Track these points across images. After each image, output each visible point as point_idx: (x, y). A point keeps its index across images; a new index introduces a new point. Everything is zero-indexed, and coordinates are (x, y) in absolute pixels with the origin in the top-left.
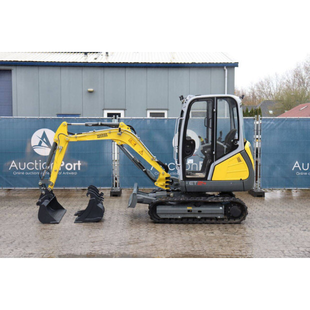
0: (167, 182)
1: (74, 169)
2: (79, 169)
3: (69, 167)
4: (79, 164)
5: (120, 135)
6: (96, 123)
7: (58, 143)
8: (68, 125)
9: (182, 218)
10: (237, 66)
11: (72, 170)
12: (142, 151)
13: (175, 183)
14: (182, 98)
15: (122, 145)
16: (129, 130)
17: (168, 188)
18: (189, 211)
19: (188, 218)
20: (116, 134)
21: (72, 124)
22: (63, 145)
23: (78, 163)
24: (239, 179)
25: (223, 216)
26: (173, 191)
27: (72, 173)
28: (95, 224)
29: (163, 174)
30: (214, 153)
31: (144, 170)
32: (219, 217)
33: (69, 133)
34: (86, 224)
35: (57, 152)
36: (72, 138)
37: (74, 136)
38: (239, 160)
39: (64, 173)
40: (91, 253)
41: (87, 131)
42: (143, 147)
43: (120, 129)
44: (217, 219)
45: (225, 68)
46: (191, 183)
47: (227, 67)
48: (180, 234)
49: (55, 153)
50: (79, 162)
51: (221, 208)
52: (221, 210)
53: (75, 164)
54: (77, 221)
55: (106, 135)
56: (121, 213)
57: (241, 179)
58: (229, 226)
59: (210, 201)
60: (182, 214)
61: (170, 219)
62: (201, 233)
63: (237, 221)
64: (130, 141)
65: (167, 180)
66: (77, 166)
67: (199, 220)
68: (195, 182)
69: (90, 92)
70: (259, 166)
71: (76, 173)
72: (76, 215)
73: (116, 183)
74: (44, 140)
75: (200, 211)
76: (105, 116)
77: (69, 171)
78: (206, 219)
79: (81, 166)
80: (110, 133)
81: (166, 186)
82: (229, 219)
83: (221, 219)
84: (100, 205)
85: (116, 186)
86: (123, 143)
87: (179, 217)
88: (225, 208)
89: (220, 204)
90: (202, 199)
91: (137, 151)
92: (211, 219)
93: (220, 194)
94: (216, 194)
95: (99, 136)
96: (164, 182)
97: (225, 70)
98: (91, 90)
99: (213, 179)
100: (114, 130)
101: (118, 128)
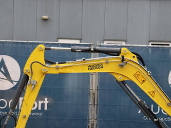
1: (40, 109)
2: (46, 109)
4: (46, 102)
5: (121, 66)
6: (88, 48)
7: (29, 75)
8: (45, 49)
11: (37, 110)
12: (154, 92)
15: (123, 82)
16: (136, 60)
20: (117, 65)
21: (52, 48)
22: (37, 79)
23: (44, 100)
27: (37, 114)
31: (155, 120)
33: (47, 62)
35: (28, 89)
36: (52, 70)
37: (54, 66)
41: (73, 59)
42: (155, 85)
43: (123, 57)
49: (25, 91)
50: (46, 99)
53: (40, 103)
55: (100, 66)
64: (136, 76)
66: (43, 105)
69: (45, 20)
71: (41, 114)
79: (48, 104)
80: (107, 63)
86: (125, 79)
91: (147, 92)
95: (90, 67)
98: (46, 17)
100: (112, 58)
101: (120, 56)
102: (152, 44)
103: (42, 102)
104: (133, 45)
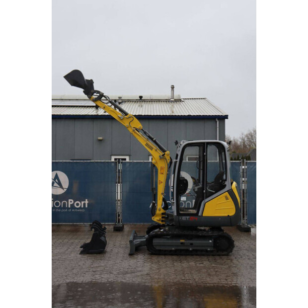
0: (163, 217)
1: (82, 207)
2: (86, 206)
3: (78, 204)
4: (87, 202)
9: (176, 251)
10: (227, 118)
11: (80, 208)
13: (170, 218)
14: (177, 143)
17: (164, 223)
18: (182, 243)
19: (181, 250)
24: (226, 215)
25: (212, 249)
26: (168, 225)
27: (81, 210)
28: (98, 256)
29: (160, 210)
30: (204, 191)
32: (209, 249)
34: (90, 255)
38: (227, 199)
39: (73, 210)
40: (91, 281)
44: (207, 251)
45: (217, 120)
46: (184, 218)
47: (218, 119)
48: (173, 264)
50: (86, 200)
51: (210, 241)
52: (210, 243)
53: (83, 202)
54: (82, 253)
56: (122, 246)
57: (228, 216)
58: (217, 257)
59: (200, 235)
60: (176, 246)
61: (165, 251)
62: (192, 263)
63: (225, 253)
65: (163, 216)
66: (84, 204)
67: (191, 251)
68: (188, 217)
69: (100, 140)
70: (245, 205)
71: (83, 210)
72: (81, 247)
73: (119, 220)
74: (57, 181)
75: (192, 244)
76: (113, 160)
77: (78, 209)
78: (196, 251)
79: (88, 204)
81: (162, 221)
82: (217, 252)
83: (210, 251)
84: (102, 238)
85: (119, 222)
87: (173, 249)
88: (214, 242)
89: (210, 237)
90: (194, 233)
92: (202, 251)
93: (210, 229)
94: (207, 228)
96: (161, 218)
97: (216, 122)
98: (101, 138)
99: (203, 215)
103: (84, 202)
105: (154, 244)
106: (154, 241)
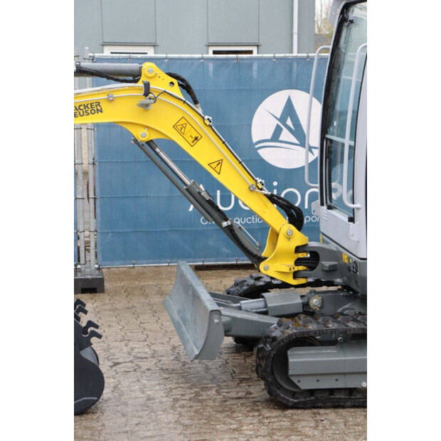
0: (298, 262)
12: (220, 163)
13: (327, 264)
15: (149, 143)
16: (176, 90)
20: (133, 105)
29: (289, 237)
31: (225, 224)
42: (222, 147)
43: (147, 85)
55: (95, 107)
64: (179, 128)
65: (301, 255)
84: (88, 353)
86: (154, 136)
91: (204, 163)
100: (123, 89)
101: (140, 84)
102: (215, 52)
104: (170, 56)
105: (291, 372)
106: (291, 360)
